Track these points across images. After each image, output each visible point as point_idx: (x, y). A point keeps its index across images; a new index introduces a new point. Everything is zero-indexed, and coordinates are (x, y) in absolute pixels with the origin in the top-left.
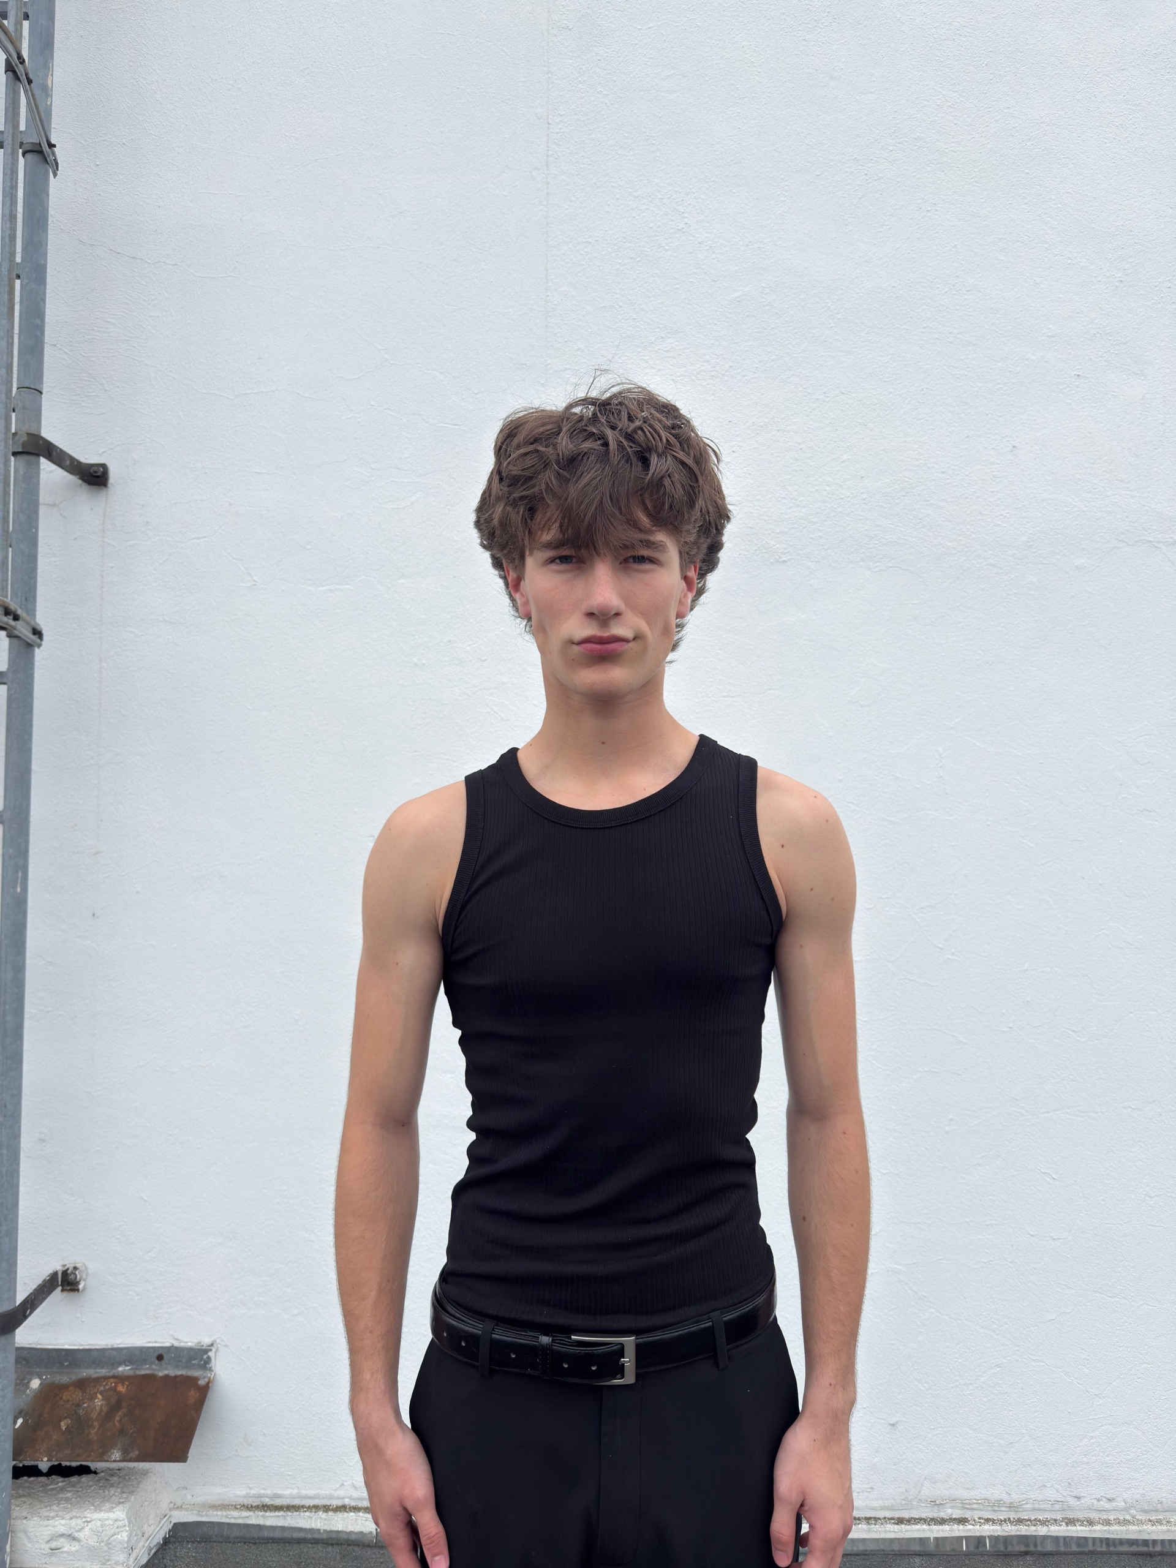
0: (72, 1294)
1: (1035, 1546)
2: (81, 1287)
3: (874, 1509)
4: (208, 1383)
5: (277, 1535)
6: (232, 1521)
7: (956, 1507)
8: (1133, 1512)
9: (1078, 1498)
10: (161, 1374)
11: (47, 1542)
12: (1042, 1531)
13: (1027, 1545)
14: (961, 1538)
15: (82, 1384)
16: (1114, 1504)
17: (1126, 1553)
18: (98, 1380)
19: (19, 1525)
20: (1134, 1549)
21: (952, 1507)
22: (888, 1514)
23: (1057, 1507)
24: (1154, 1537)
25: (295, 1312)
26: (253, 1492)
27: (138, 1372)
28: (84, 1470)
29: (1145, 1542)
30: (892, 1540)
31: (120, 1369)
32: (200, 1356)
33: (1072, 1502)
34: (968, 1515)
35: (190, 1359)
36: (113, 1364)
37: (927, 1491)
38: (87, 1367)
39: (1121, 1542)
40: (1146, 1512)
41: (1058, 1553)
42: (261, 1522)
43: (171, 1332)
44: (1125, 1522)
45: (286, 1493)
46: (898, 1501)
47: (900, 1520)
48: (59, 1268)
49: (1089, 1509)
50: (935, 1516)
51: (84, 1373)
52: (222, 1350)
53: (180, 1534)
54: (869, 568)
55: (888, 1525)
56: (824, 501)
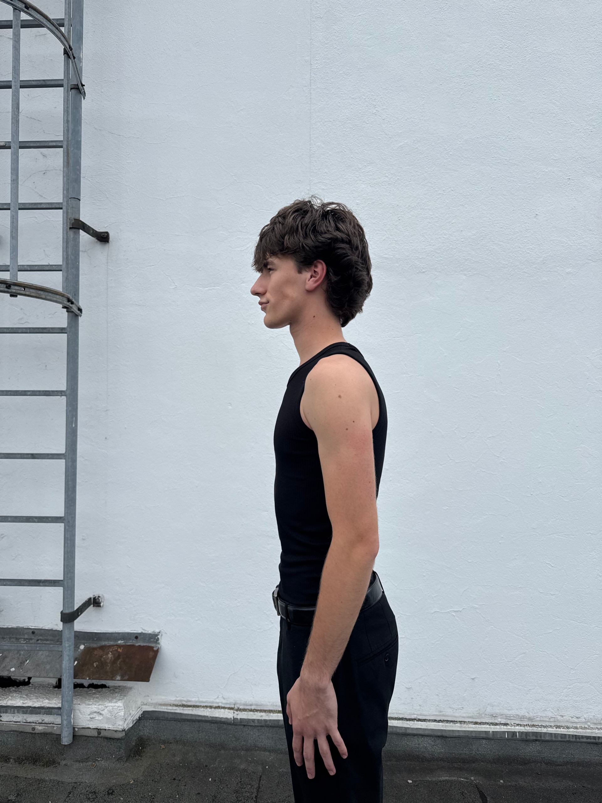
0: (98, 608)
1: (541, 737)
2: (102, 605)
3: (464, 717)
4: (158, 649)
5: (189, 718)
6: (169, 711)
7: (503, 718)
8: (589, 724)
9: (562, 716)
10: (137, 645)
11: (89, 715)
12: (544, 730)
13: (536, 737)
14: (505, 732)
15: (102, 648)
16: (580, 720)
17: (585, 743)
18: (110, 646)
19: (77, 707)
20: (589, 740)
21: (501, 718)
22: (471, 720)
23: (552, 720)
25: (197, 619)
26: (178, 699)
27: (127, 644)
28: (103, 686)
29: (594, 738)
30: (472, 732)
31: (119, 642)
32: (154, 637)
33: (559, 718)
34: (508, 722)
35: (150, 639)
36: (116, 640)
37: (489, 710)
38: (104, 641)
39: (583, 737)
40: (595, 724)
41: (552, 741)
42: (182, 712)
43: (141, 626)
44: (585, 728)
45: (193, 699)
46: (475, 714)
47: (476, 723)
48: (92, 596)
49: (567, 721)
50: (493, 721)
51: (103, 643)
52: (164, 635)
53: (146, 716)
54: (465, 275)
55: (471, 725)
56: (443, 243)
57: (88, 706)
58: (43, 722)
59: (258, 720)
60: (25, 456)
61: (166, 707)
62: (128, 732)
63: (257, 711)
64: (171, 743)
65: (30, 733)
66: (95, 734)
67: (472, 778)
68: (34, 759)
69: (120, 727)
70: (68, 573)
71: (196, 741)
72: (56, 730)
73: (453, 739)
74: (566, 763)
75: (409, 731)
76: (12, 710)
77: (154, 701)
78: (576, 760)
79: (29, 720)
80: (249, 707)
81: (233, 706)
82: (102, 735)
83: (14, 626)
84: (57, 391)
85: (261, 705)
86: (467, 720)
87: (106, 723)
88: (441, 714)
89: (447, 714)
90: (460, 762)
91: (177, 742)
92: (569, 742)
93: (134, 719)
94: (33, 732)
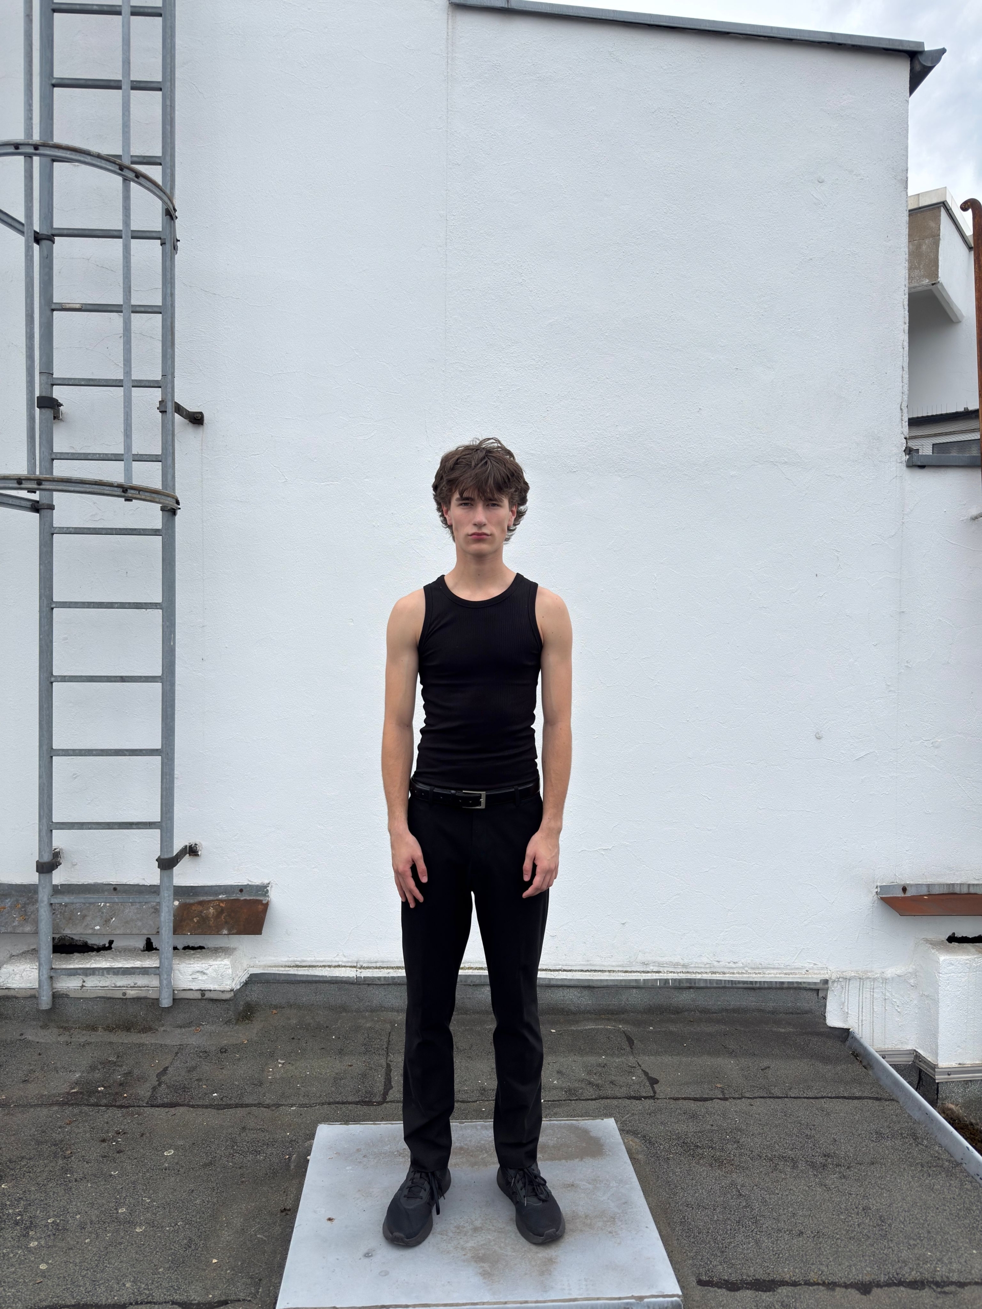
0: (195, 857)
1: (695, 983)
2: (199, 853)
3: (613, 966)
4: (268, 902)
5: (304, 979)
6: (281, 972)
7: (655, 966)
8: (746, 969)
9: (719, 962)
10: (242, 899)
11: (191, 975)
12: (699, 976)
13: (690, 983)
14: (657, 979)
15: (201, 903)
16: (737, 965)
17: (742, 988)
18: (210, 901)
19: (175, 967)
20: (746, 986)
21: (653, 966)
22: (620, 969)
23: (707, 966)
24: (756, 980)
25: (313, 866)
26: (291, 959)
27: (230, 898)
28: (201, 948)
29: (751, 982)
30: (621, 980)
31: (220, 897)
32: (263, 889)
33: (716, 964)
34: (661, 970)
35: (258, 891)
36: (216, 894)
37: (641, 958)
38: (202, 896)
39: (739, 982)
40: (753, 969)
41: (707, 988)
42: (296, 973)
43: (247, 877)
44: (742, 973)
45: (309, 959)
46: (626, 963)
47: (626, 972)
48: (188, 844)
49: (724, 967)
50: (645, 970)
51: (201, 899)
52: (274, 886)
53: (254, 980)
54: (620, 476)
55: (620, 974)
56: (596, 439)
57: (189, 966)
58: (136, 986)
59: (385, 977)
60: (113, 679)
61: (277, 969)
62: (237, 993)
63: (383, 968)
64: (284, 1007)
65: (120, 998)
66: (198, 995)
67: (620, 1026)
68: (126, 1027)
69: (228, 987)
70: (166, 813)
71: (313, 1005)
72: (152, 994)
73: (601, 989)
74: (722, 1010)
75: (553, 983)
76: (101, 971)
77: (262, 963)
78: (731, 1007)
79: (118, 984)
80: (374, 965)
81: (355, 965)
82: (206, 996)
83: (91, 881)
84: (151, 603)
85: (387, 962)
86: (617, 969)
87: (211, 983)
88: (588, 963)
89: (595, 963)
90: (608, 1014)
91: (291, 1006)
92: (724, 988)
93: (241, 981)
94: (124, 997)
